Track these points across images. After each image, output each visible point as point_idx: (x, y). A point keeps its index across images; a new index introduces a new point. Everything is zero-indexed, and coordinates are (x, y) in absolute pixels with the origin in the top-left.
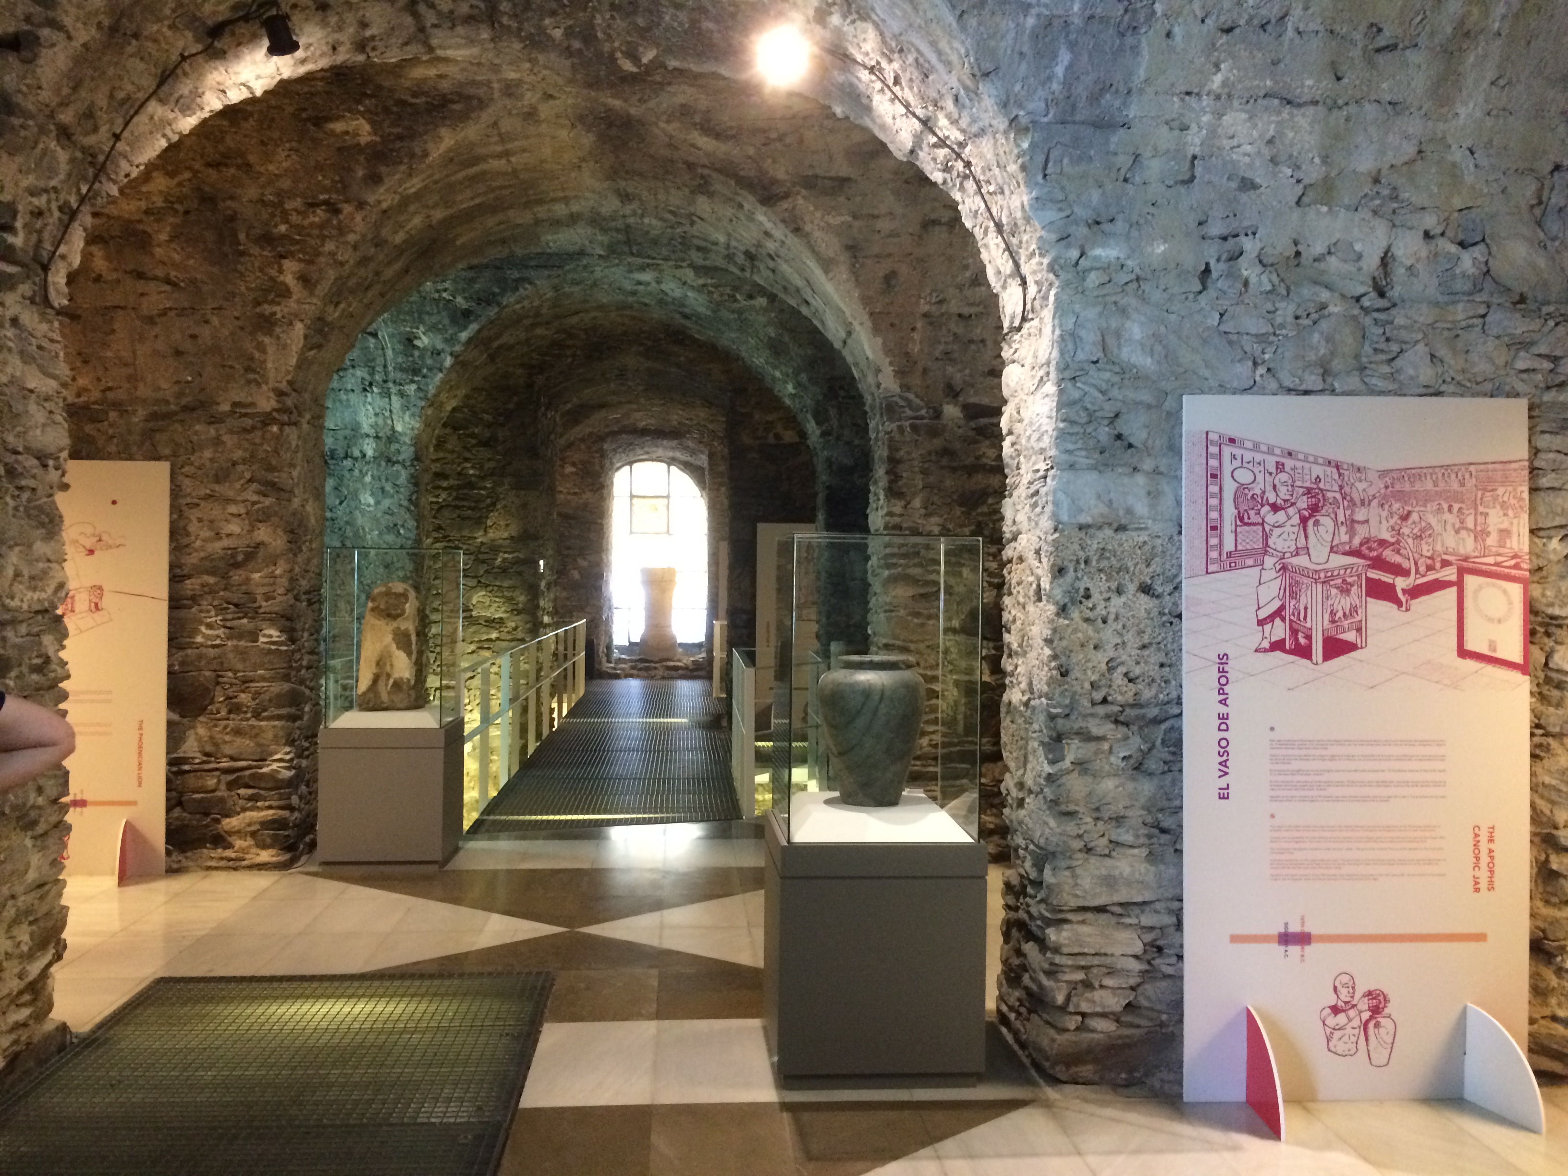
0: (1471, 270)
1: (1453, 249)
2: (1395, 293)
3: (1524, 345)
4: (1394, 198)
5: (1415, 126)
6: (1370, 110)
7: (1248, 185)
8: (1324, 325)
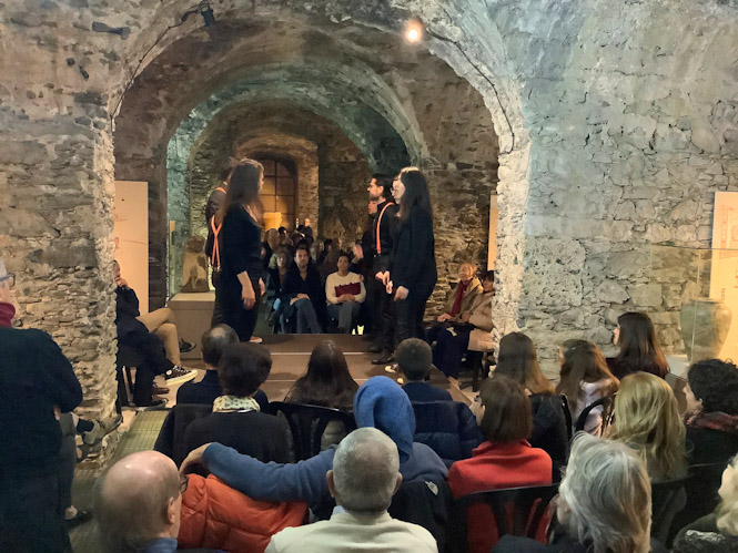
0: (685, 140)
1: (679, 131)
2: (656, 148)
3: (701, 170)
4: (659, 111)
5: (669, 84)
6: (654, 78)
7: (606, 104)
8: (630, 160)
